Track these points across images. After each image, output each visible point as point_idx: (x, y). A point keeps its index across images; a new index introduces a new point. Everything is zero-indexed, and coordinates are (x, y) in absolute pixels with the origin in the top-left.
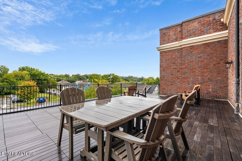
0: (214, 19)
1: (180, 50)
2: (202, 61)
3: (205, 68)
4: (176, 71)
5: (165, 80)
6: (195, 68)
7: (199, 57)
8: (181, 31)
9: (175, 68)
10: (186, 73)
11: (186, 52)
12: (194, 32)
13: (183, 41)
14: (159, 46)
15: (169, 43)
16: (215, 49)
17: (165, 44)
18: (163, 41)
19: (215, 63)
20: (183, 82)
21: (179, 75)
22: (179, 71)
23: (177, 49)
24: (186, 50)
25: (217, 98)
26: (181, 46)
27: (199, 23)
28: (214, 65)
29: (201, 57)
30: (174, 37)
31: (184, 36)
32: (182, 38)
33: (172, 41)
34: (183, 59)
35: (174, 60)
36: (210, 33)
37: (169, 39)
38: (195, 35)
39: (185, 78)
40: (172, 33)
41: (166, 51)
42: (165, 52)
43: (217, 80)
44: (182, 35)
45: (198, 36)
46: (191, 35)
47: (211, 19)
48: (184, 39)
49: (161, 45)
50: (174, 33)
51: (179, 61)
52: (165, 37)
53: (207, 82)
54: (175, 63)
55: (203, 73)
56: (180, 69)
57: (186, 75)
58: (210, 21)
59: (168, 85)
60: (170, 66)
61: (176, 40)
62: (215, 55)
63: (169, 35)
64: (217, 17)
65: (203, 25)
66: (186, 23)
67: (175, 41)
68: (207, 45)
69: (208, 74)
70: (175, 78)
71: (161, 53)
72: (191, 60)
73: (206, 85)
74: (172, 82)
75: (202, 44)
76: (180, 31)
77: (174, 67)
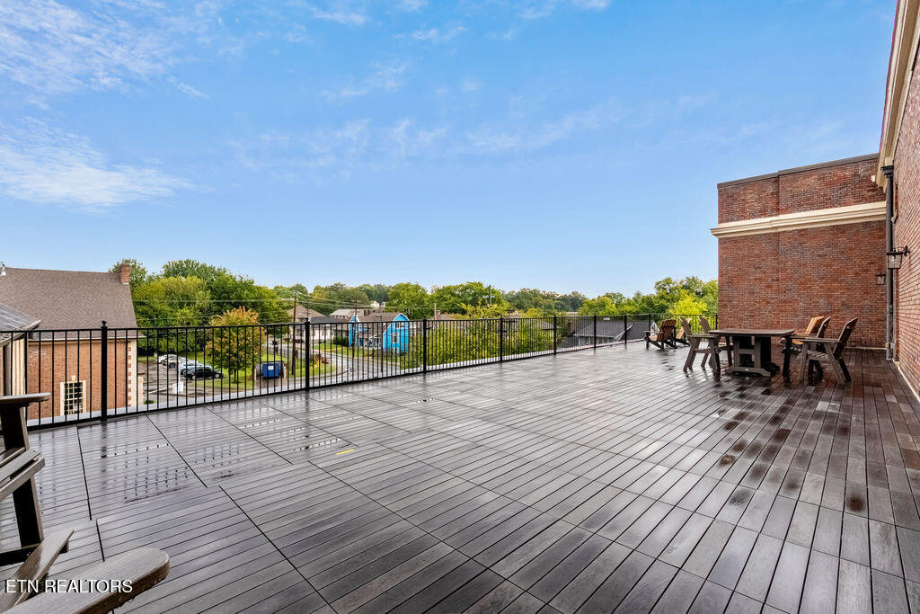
0: (856, 175)
1: (775, 237)
2: (828, 265)
3: (834, 281)
4: (763, 285)
5: (733, 306)
6: (810, 280)
7: (820, 256)
8: (776, 194)
9: (760, 279)
10: (789, 290)
11: (790, 243)
12: (808, 200)
13: (781, 217)
14: (716, 225)
15: (745, 218)
16: (858, 240)
17: (732, 220)
18: (729, 213)
19: (857, 269)
20: (782, 311)
21: (770, 294)
22: (769, 286)
23: (765, 234)
24: (789, 238)
25: (861, 345)
26: (776, 228)
27: (819, 179)
28: (856, 274)
29: (826, 255)
30: (757, 206)
31: (782, 206)
32: (778, 211)
33: (753, 216)
34: (782, 258)
35: (758, 260)
36: (846, 205)
37: (743, 210)
38: (812, 207)
39: (785, 302)
40: (751, 196)
41: (735, 237)
42: (735, 240)
43: (862, 307)
44: (778, 203)
45: (818, 209)
46: (800, 205)
47: (847, 174)
48: (782, 213)
49: (720, 222)
50: (756, 197)
51: (771, 262)
52: (732, 204)
53: (839, 311)
54: (760, 268)
55: (829, 290)
56: (773, 280)
57: (788, 296)
58: (845, 177)
59: (741, 319)
60: (747, 273)
61: (763, 213)
62: (857, 251)
63: (743, 200)
64: (861, 171)
65: (831, 184)
66: (790, 176)
67: (759, 216)
68: (839, 230)
69: (842, 293)
70: (759, 302)
71: (721, 242)
72: (802, 262)
73: (837, 317)
74: (752, 311)
75: (827, 227)
76: (772, 194)
77: (758, 276)
